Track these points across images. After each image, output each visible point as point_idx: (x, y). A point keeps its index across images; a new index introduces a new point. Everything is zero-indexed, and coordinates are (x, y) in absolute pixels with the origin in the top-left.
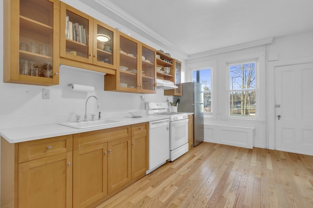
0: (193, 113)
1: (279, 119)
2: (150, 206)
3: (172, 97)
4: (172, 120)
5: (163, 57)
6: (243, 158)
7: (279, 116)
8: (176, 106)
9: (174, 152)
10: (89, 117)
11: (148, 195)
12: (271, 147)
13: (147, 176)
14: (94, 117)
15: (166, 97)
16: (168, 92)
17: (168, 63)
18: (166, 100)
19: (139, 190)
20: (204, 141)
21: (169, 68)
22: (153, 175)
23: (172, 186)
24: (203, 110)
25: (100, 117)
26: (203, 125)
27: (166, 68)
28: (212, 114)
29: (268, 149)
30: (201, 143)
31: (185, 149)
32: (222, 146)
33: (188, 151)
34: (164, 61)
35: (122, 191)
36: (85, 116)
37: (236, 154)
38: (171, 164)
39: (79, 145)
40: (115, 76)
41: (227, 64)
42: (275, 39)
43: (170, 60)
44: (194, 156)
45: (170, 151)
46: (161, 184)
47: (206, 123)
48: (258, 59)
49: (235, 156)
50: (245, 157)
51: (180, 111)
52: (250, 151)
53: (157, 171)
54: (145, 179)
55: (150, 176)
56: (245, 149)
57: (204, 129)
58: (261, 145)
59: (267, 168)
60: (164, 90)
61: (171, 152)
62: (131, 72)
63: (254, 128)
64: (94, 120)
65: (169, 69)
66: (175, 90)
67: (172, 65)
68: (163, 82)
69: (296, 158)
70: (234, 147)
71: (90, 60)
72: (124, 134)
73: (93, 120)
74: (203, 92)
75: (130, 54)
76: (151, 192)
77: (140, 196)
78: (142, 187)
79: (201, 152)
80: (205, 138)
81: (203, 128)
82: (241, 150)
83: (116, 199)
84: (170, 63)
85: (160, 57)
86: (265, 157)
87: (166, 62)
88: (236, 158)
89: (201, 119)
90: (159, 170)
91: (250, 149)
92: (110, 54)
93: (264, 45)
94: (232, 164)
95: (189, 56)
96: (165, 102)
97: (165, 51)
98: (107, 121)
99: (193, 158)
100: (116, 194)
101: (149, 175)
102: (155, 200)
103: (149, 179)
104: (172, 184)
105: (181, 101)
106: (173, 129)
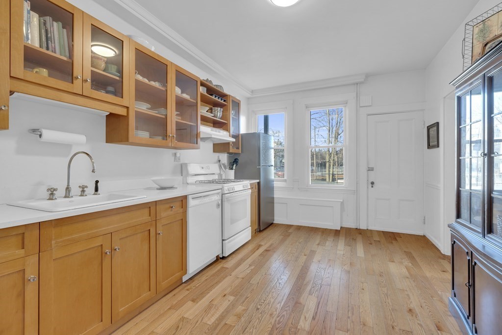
0: (258, 181)
1: (372, 187)
2: (188, 333)
3: (226, 154)
4: (226, 192)
5: (211, 91)
6: (327, 243)
7: (373, 183)
8: (232, 169)
9: (229, 242)
10: (76, 190)
11: (185, 316)
12: (363, 227)
13: (184, 285)
14: (85, 189)
15: (217, 154)
16: (220, 147)
17: (220, 100)
18: (216, 159)
19: (170, 309)
20: (274, 222)
21: (222, 109)
22: (194, 283)
23: (224, 296)
24: (272, 177)
25: (96, 189)
26: (273, 198)
27: (216, 108)
28: (285, 181)
29: (360, 229)
30: (271, 225)
31: (245, 235)
32: (299, 228)
33: (250, 238)
34: (213, 97)
35: (139, 316)
36: (68, 189)
37: (318, 238)
38: (224, 261)
39: (53, 242)
40: (126, 117)
41: (307, 107)
42: (368, 76)
43: (223, 96)
44: (260, 246)
45: (223, 240)
46: (207, 296)
47: (277, 195)
48: (347, 103)
49: (317, 242)
50: (329, 243)
51: (239, 177)
52: (337, 233)
53: (201, 274)
54: (181, 290)
55: (189, 284)
56: (331, 230)
57: (275, 205)
58: (350, 224)
59: (358, 255)
60: (214, 144)
61: (224, 242)
62: (156, 113)
63: (342, 201)
64: (86, 195)
65: (220, 110)
66: (231, 143)
67: (225, 105)
68: (212, 130)
69: (392, 237)
70: (317, 228)
71: (77, 86)
72: (143, 217)
73: (83, 196)
74: (273, 148)
75: (155, 82)
76: (191, 311)
77: (172, 318)
78: (174, 303)
79: (271, 238)
80: (275, 218)
81: (273, 203)
82: (325, 232)
83: (128, 330)
84: (222, 102)
85: (207, 90)
86: (354, 240)
87: (216, 99)
88: (318, 244)
89: (270, 188)
90: (204, 272)
91: (336, 230)
92: (118, 78)
93: (354, 84)
94: (313, 253)
95: (252, 92)
96: (215, 163)
97: (215, 82)
98: (111, 197)
99: (258, 249)
100: (128, 322)
101: (189, 283)
102: (197, 322)
103: (188, 290)
104: (225, 293)
105: (239, 162)
106: (227, 206)
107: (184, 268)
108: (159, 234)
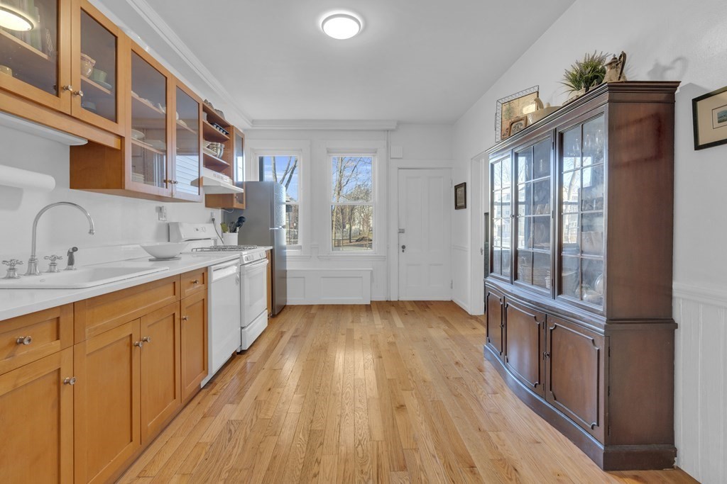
0: (271, 248)
1: (403, 251)
2: (248, 432)
3: (220, 210)
4: (246, 262)
5: (213, 118)
6: (362, 320)
7: (404, 247)
8: (235, 231)
9: (249, 330)
11: (233, 418)
12: (394, 299)
13: (204, 391)
14: (57, 261)
15: (210, 210)
16: (216, 200)
17: (221, 132)
18: (208, 217)
19: (204, 417)
20: (287, 304)
21: (223, 146)
22: (218, 386)
23: (269, 390)
24: (284, 243)
25: (71, 262)
26: (286, 271)
27: (215, 143)
28: (300, 247)
29: (390, 301)
30: (284, 308)
31: (259, 322)
32: (322, 307)
33: (267, 325)
34: (214, 127)
35: (163, 434)
36: (32, 260)
37: (349, 316)
38: (244, 356)
39: (87, 330)
40: (118, 153)
41: (328, 152)
42: (399, 123)
43: (225, 126)
44: (282, 334)
45: (242, 328)
46: (248, 393)
47: (290, 266)
48: (376, 152)
49: (350, 320)
50: (364, 319)
51: (244, 242)
52: (368, 308)
53: (221, 376)
54: (204, 397)
55: (212, 389)
56: (360, 305)
57: (288, 280)
58: (382, 298)
59: (398, 326)
60: (206, 195)
61: (243, 330)
62: (151, 147)
63: (371, 269)
64: (58, 271)
65: (221, 146)
66: (235, 195)
67: (227, 140)
69: (423, 306)
70: (343, 305)
71: (64, 102)
72: (167, 297)
73: (53, 272)
74: (284, 203)
75: (145, 98)
76: (231, 412)
77: (215, 427)
78: (206, 411)
79: (291, 324)
80: (288, 298)
81: (286, 278)
82: (354, 308)
83: (160, 451)
84: (224, 134)
85: (207, 116)
86: (389, 312)
87: (218, 130)
88: (353, 322)
89: (283, 259)
90: (224, 372)
91: (366, 305)
92: (108, 92)
93: (384, 131)
94: (350, 331)
95: (253, 122)
96: (207, 223)
97: (216, 106)
98: (97, 274)
99: (282, 337)
100: (151, 444)
101: (210, 388)
102: (252, 420)
103: (214, 394)
104: (269, 387)
105: (247, 220)
106: (246, 282)
107: (205, 366)
108: (185, 319)
